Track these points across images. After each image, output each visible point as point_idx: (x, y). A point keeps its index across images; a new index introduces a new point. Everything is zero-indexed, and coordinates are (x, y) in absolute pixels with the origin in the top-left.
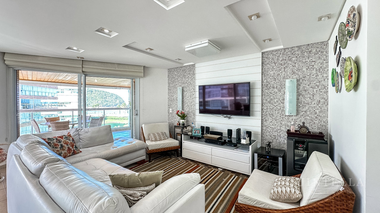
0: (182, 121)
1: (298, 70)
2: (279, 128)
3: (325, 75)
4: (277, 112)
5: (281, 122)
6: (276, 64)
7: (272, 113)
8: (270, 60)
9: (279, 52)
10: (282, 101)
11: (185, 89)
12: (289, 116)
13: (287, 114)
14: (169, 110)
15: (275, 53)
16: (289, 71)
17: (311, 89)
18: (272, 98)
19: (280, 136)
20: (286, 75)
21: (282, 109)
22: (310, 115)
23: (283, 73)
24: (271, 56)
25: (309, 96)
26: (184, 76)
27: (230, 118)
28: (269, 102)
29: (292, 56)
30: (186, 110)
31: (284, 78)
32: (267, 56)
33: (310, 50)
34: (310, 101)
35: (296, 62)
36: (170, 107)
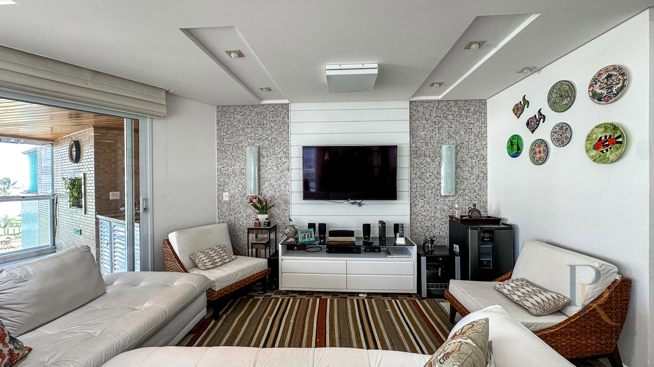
0: (263, 218)
3: (484, 143)
4: (429, 192)
5: (436, 206)
7: (423, 193)
11: (264, 153)
12: (446, 196)
13: (443, 194)
14: (220, 197)
17: (470, 159)
18: (423, 171)
20: (440, 139)
21: (436, 187)
22: (469, 194)
24: (421, 109)
25: (467, 169)
26: (261, 125)
28: (420, 177)
29: (448, 113)
30: (268, 192)
31: (438, 142)
32: (415, 108)
33: (467, 108)
34: (469, 175)
35: (452, 121)
36: (221, 188)
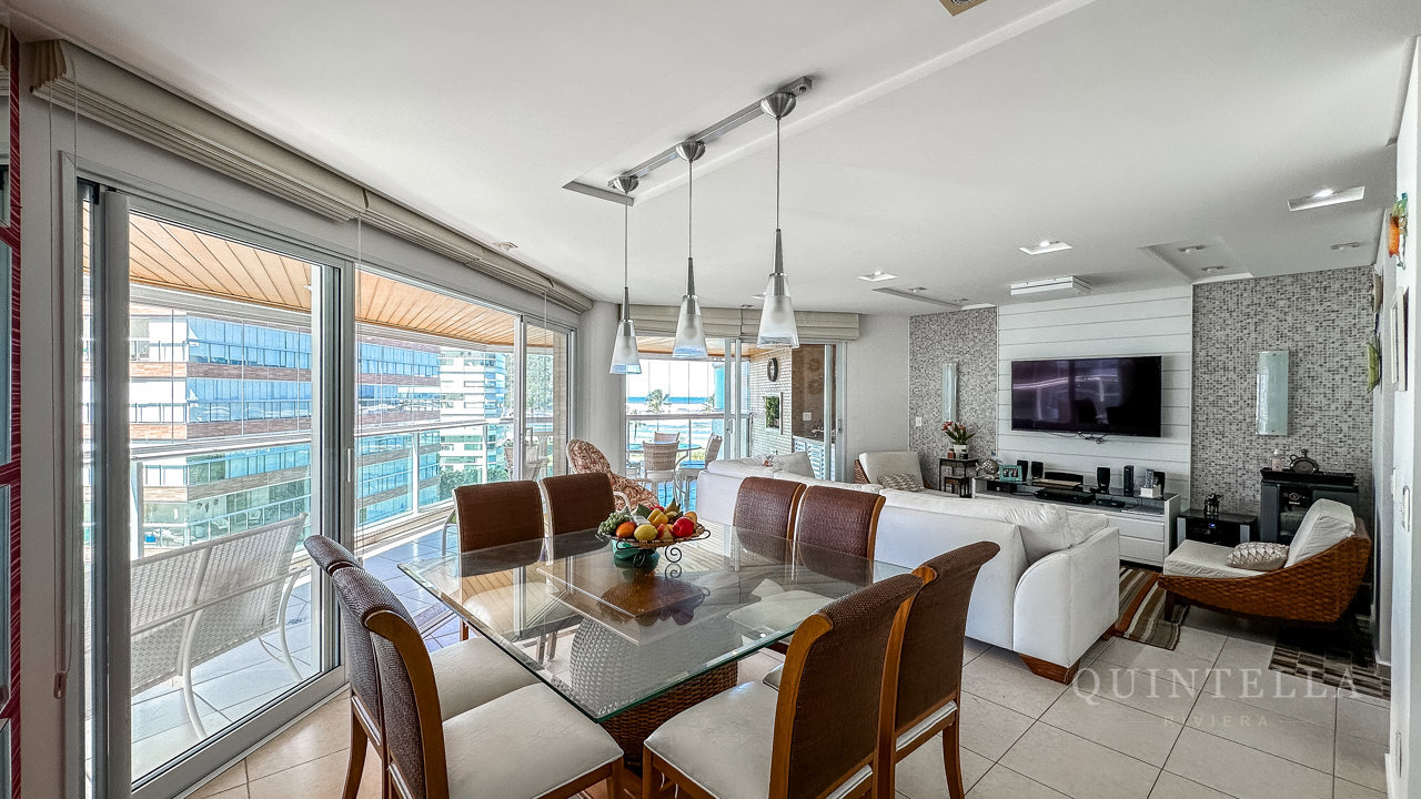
0: (959, 449)
1: (1293, 328)
2: (1241, 465)
4: (1234, 427)
5: (1247, 451)
6: (1234, 314)
7: (1221, 429)
8: (1217, 303)
9: (1241, 286)
10: (1250, 402)
11: (964, 369)
12: (1270, 437)
13: (1263, 432)
14: (912, 421)
15: (1230, 288)
16: (1269, 332)
17: (1328, 374)
18: (1221, 393)
19: (1243, 484)
20: (1260, 340)
21: (1248, 420)
22: (1324, 436)
23: (1253, 335)
24: (1218, 294)
25: (1322, 390)
26: (962, 336)
27: (1100, 441)
28: (1213, 404)
29: (1279, 296)
30: (968, 419)
31: (1255, 347)
32: (1207, 294)
33: (1324, 283)
34: (1325, 402)
35: (1287, 310)
36: (914, 412)
